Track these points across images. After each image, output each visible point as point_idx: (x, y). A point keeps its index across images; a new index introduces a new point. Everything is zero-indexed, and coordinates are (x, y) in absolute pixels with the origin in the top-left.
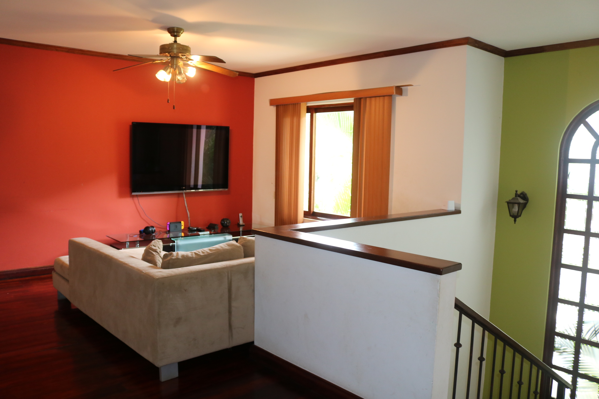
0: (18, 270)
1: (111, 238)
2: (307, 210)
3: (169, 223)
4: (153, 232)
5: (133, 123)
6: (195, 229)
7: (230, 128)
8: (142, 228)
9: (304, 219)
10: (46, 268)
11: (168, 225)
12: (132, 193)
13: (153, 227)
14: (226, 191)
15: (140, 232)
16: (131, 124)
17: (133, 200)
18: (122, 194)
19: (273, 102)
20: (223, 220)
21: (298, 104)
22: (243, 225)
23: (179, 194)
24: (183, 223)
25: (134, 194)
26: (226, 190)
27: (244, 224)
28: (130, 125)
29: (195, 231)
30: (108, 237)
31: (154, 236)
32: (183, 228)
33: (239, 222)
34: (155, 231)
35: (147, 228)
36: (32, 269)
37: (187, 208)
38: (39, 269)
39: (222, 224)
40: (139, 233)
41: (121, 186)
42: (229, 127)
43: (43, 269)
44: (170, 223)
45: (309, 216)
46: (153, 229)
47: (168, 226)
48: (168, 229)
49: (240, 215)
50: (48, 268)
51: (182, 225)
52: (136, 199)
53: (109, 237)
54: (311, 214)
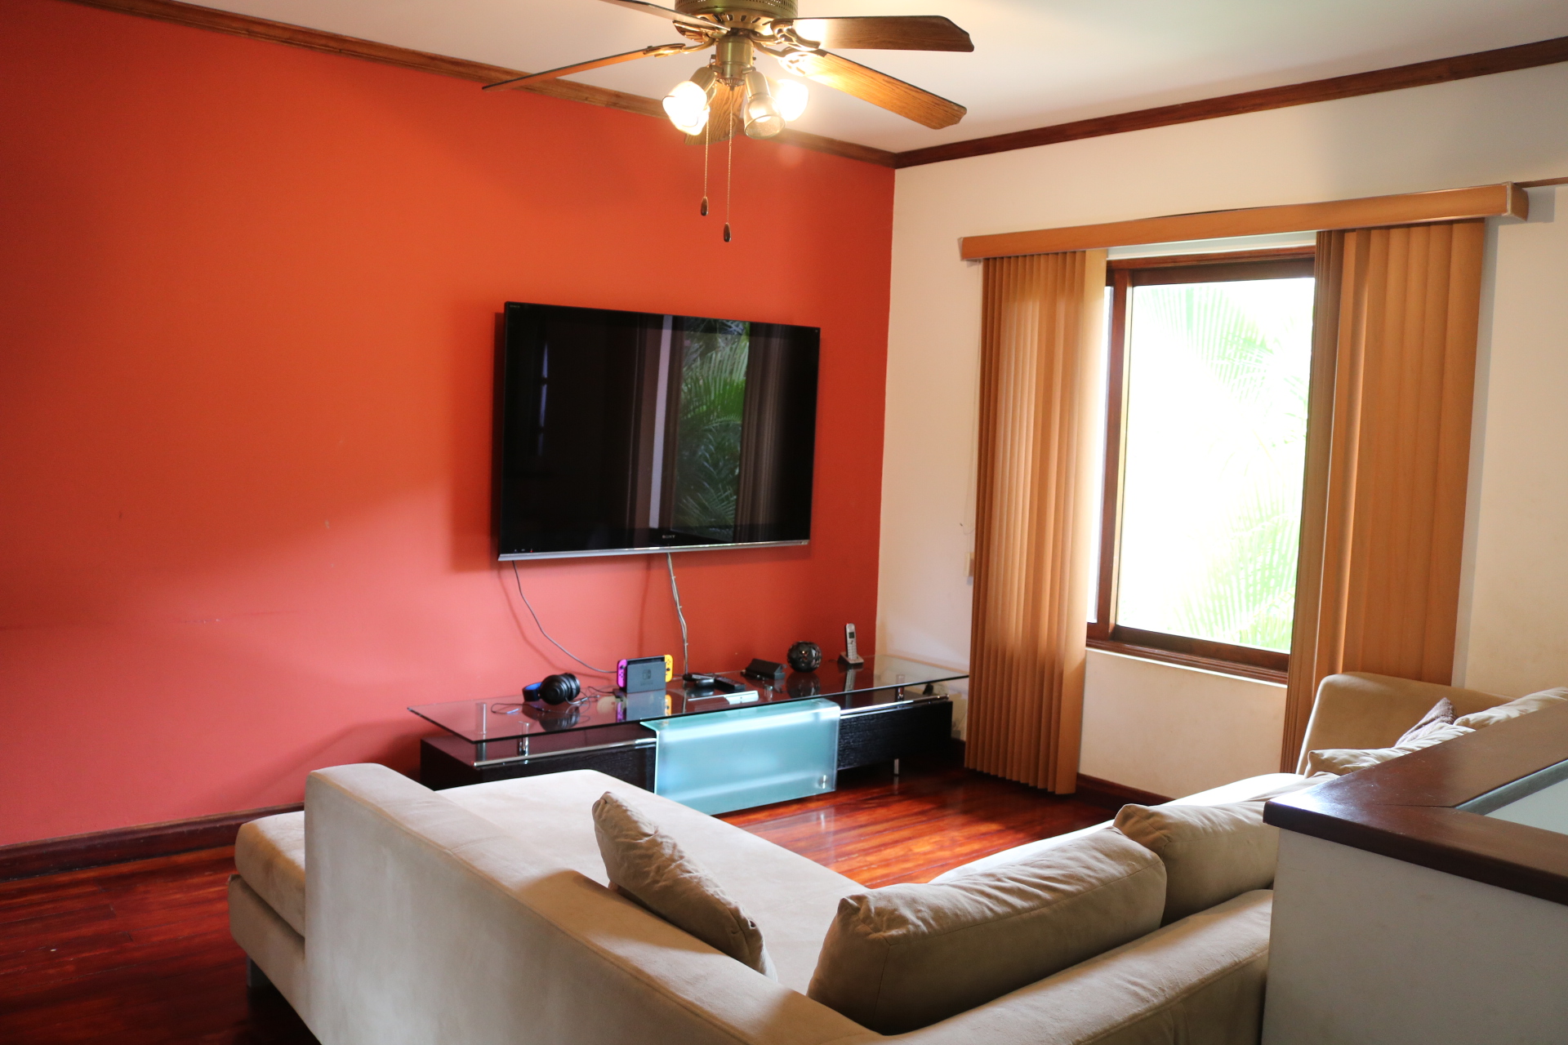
0: (91, 838)
1: (423, 717)
2: (1094, 621)
3: (623, 663)
4: (571, 695)
5: (508, 305)
6: (712, 681)
7: (822, 336)
8: (534, 681)
9: (1086, 651)
10: (193, 828)
11: (621, 667)
12: (498, 556)
13: (571, 677)
14: (804, 546)
15: (528, 695)
16: (501, 310)
17: (500, 577)
18: (461, 560)
19: (971, 249)
20: (797, 647)
21: (1075, 252)
22: (856, 666)
23: (649, 557)
24: (669, 659)
25: (504, 558)
26: (804, 543)
27: (861, 660)
28: (497, 315)
29: (709, 687)
30: (412, 711)
31: (577, 709)
32: (669, 677)
33: (843, 654)
34: (578, 690)
35: (551, 683)
36: (142, 831)
37: (679, 607)
38: (170, 831)
39: (793, 662)
40: (521, 700)
41: (459, 526)
42: (819, 329)
43: (185, 829)
44: (629, 663)
45: (1102, 639)
46: (574, 686)
47: (621, 672)
48: (621, 684)
49: (850, 628)
50: (201, 827)
51: (667, 666)
52: (509, 576)
53: (417, 714)
54: (1106, 634)
